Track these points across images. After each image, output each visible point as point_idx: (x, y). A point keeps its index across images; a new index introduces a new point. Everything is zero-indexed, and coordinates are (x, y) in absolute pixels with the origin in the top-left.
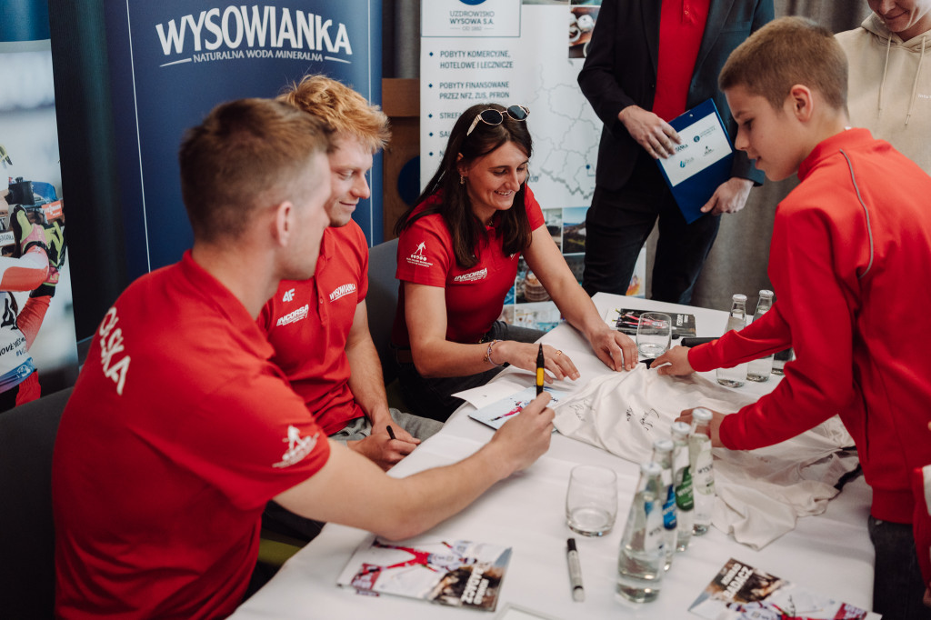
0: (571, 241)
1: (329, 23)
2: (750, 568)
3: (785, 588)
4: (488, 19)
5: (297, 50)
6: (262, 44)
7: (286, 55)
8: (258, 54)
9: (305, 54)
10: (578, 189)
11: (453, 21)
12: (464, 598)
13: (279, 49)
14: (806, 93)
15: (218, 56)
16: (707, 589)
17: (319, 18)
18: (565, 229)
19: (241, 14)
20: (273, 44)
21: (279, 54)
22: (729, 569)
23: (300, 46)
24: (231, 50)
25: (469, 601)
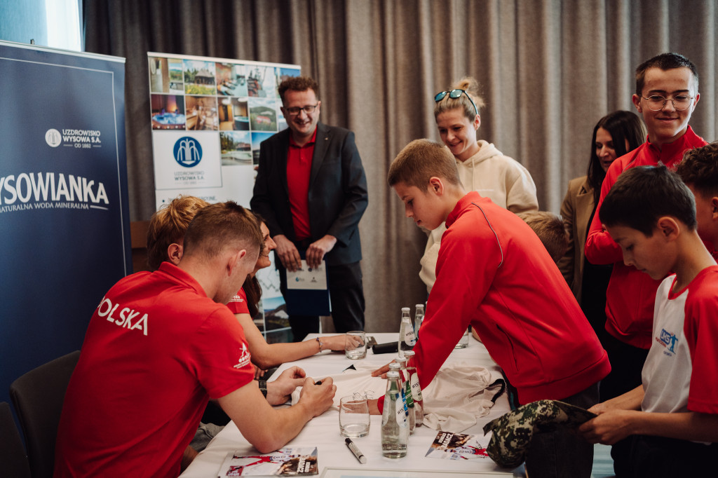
0: (271, 321)
1: (92, 183)
2: (451, 434)
3: (472, 439)
4: (200, 176)
5: (70, 202)
6: (45, 198)
7: (63, 205)
8: (43, 205)
9: (76, 205)
10: (271, 285)
11: (177, 179)
12: (298, 471)
13: (58, 202)
14: (438, 181)
15: (14, 208)
16: (432, 446)
17: (85, 180)
18: (266, 314)
19: (29, 179)
20: (53, 198)
21: (57, 205)
22: (440, 436)
23: (73, 199)
24: (23, 204)
25: (302, 471)
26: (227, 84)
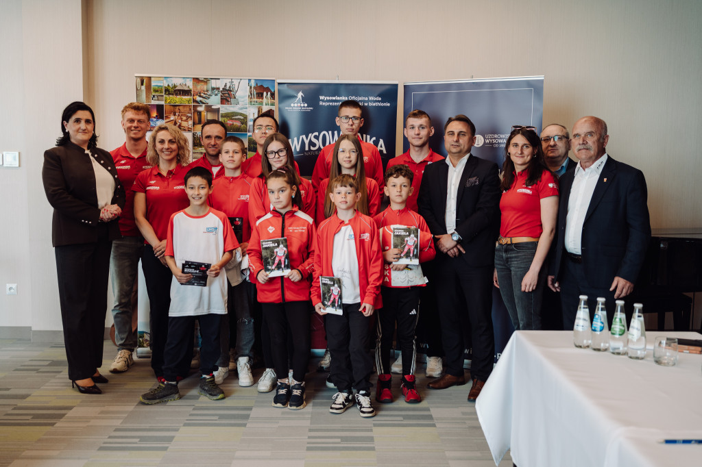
15: (316, 153)
26: (202, 94)
